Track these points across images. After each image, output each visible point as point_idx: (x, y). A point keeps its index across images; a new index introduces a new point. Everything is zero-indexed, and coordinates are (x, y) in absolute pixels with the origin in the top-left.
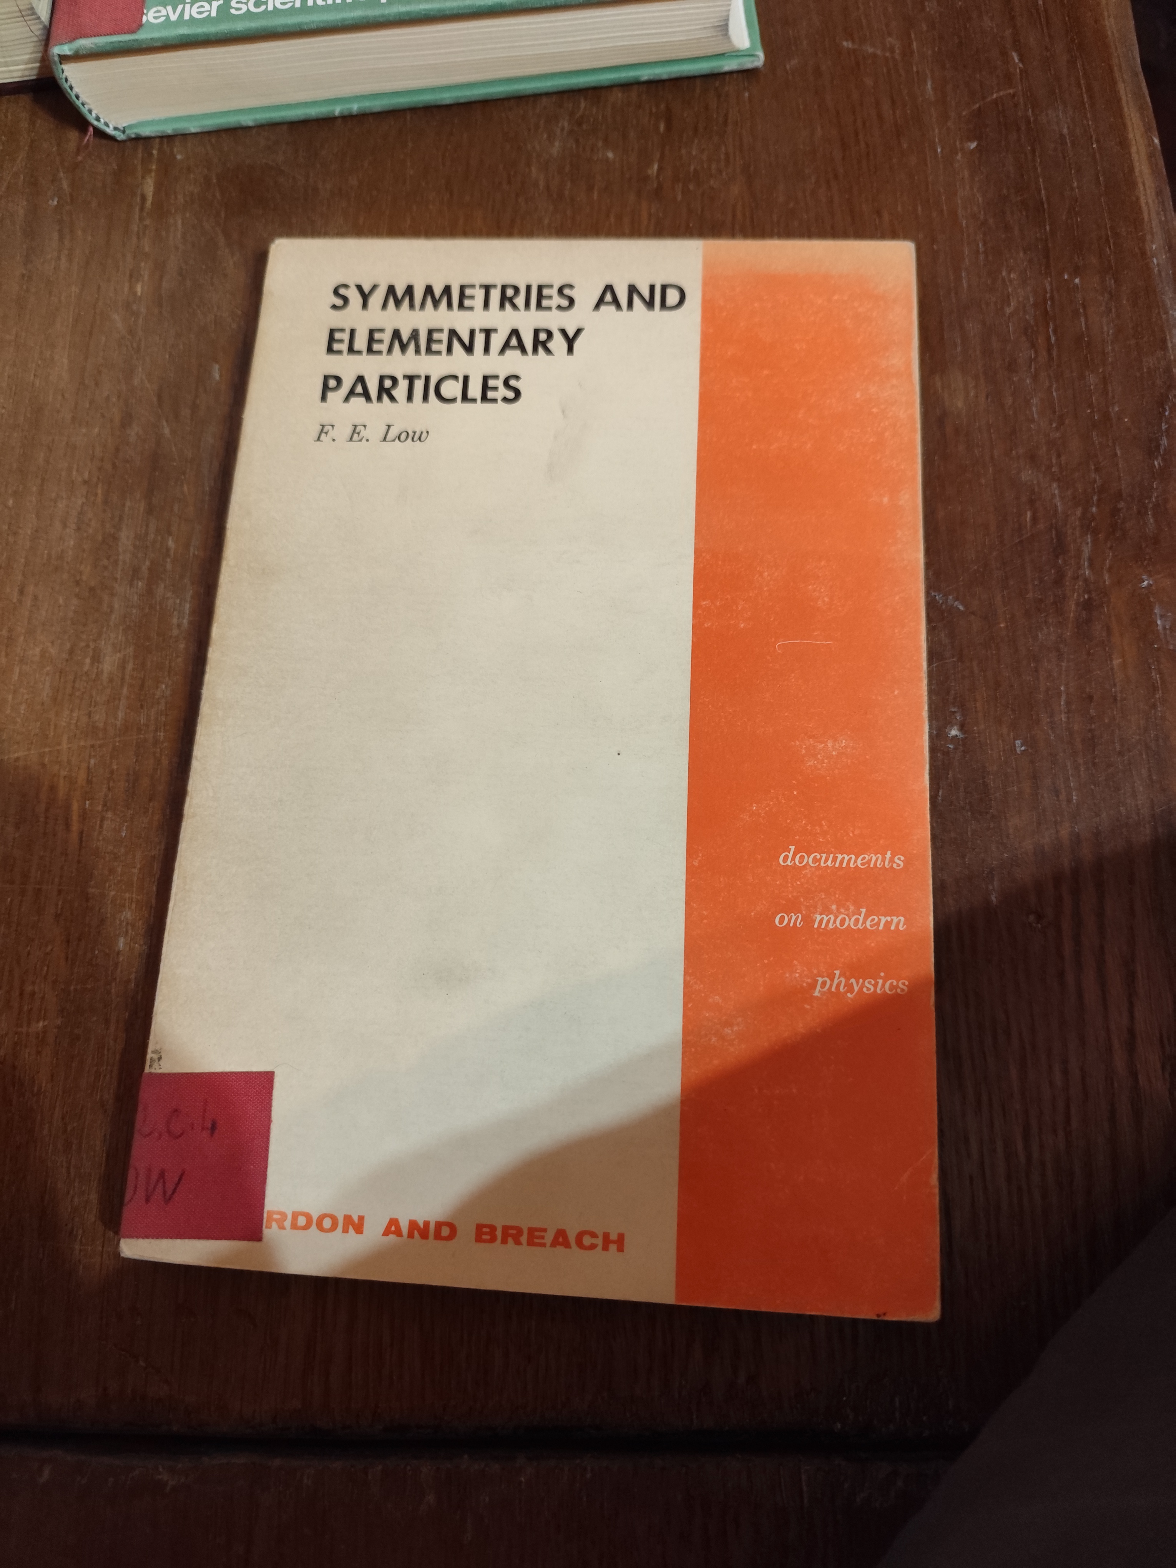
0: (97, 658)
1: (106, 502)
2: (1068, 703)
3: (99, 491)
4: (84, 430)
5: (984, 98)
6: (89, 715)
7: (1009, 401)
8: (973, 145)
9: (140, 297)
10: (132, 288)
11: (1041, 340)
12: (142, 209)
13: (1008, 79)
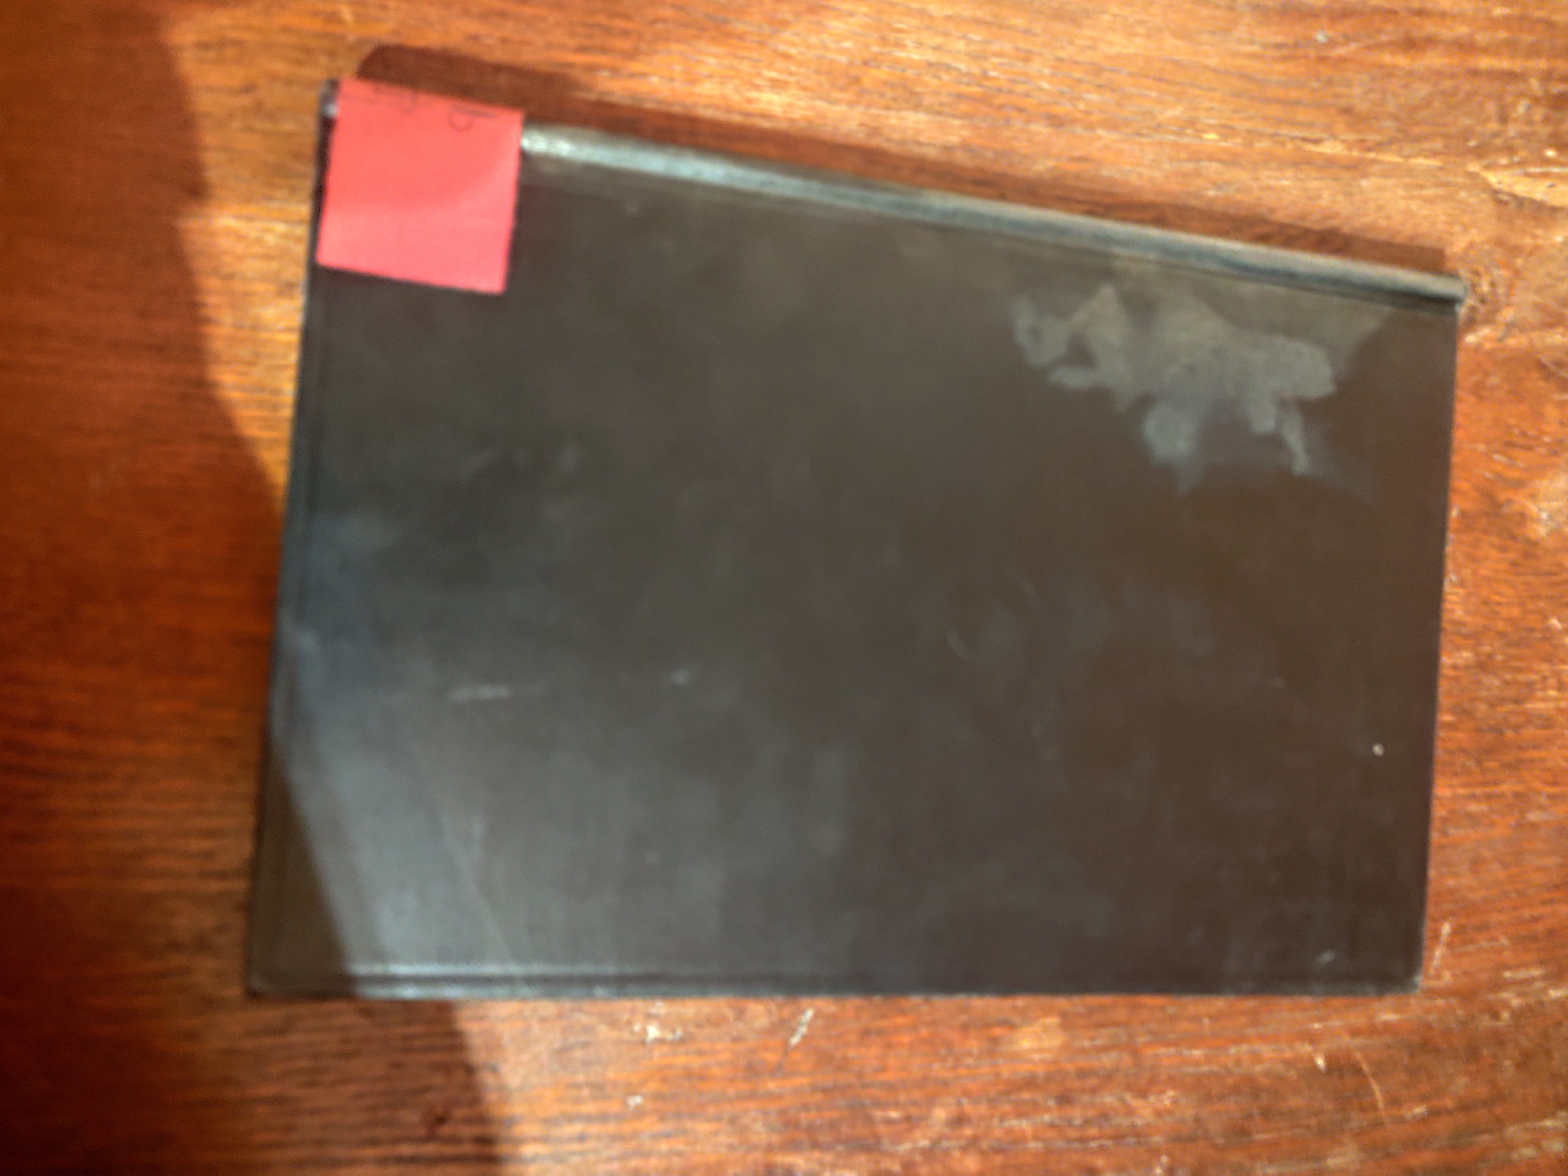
0: (777, 85)
1: (960, 96)
2: (679, 1154)
3: (975, 89)
4: (1046, 71)
5: (1375, 1075)
6: (710, 77)
7: (1026, 1096)
8: (1320, 1062)
9: (1200, 137)
10: (1211, 128)
11: (1093, 1131)
12: (1305, 140)
13: (1394, 1101)
